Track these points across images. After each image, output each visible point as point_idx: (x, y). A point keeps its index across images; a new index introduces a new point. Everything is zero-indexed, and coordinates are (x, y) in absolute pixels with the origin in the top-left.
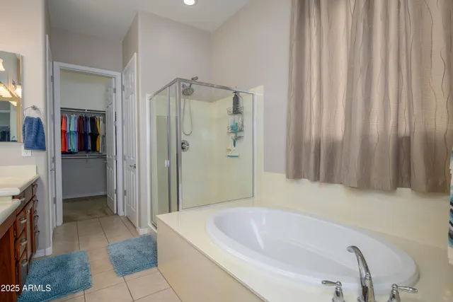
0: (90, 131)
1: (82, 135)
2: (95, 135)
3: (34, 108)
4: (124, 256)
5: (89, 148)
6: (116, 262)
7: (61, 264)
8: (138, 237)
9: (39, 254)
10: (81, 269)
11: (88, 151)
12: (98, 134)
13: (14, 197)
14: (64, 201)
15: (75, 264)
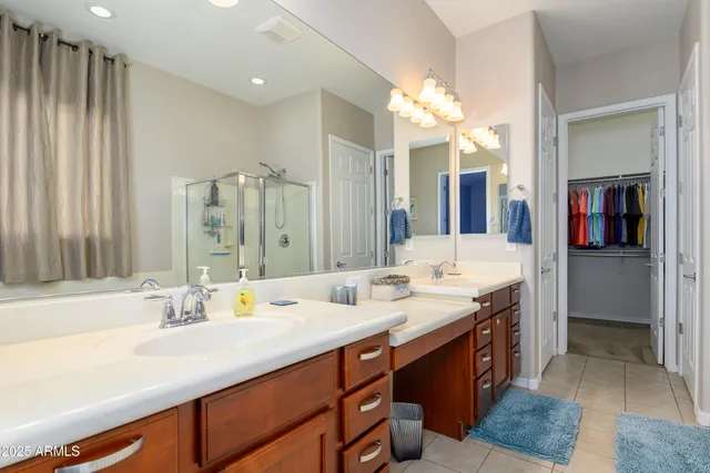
0: (625, 211)
1: (611, 219)
2: (634, 218)
3: (521, 188)
4: (642, 446)
5: (624, 239)
6: (622, 448)
7: (542, 409)
8: (689, 425)
9: (520, 382)
10: (563, 429)
11: (623, 245)
12: (641, 215)
13: (474, 300)
14: (571, 320)
15: (559, 418)
